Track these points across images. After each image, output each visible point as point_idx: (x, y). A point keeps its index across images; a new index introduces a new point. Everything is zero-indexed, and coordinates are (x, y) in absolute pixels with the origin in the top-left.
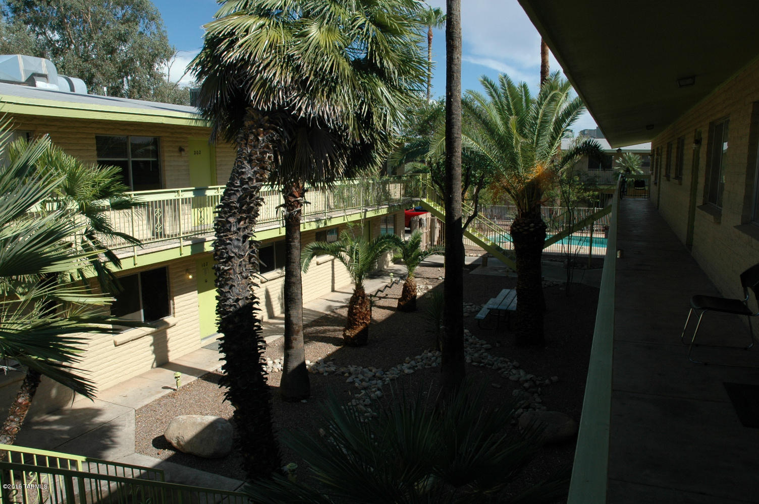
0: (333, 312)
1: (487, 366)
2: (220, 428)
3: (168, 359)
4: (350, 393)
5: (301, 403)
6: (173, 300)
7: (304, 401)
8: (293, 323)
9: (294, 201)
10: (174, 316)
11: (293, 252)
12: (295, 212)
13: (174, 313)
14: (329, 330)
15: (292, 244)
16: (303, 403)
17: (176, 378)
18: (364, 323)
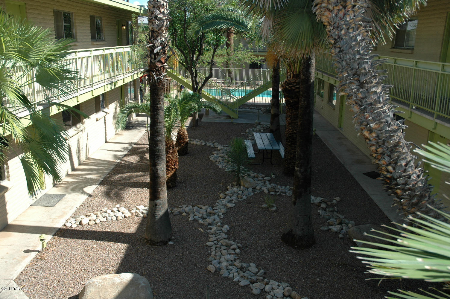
0: (121, 160)
1: (281, 193)
2: (143, 284)
3: (8, 222)
4: (201, 230)
5: (169, 244)
6: (7, 164)
7: (171, 243)
8: (160, 176)
9: (161, 67)
10: (9, 180)
11: (159, 113)
12: (162, 77)
13: (8, 177)
14: (133, 177)
15: (158, 105)
16: (171, 245)
17: (42, 240)
18: (175, 168)
